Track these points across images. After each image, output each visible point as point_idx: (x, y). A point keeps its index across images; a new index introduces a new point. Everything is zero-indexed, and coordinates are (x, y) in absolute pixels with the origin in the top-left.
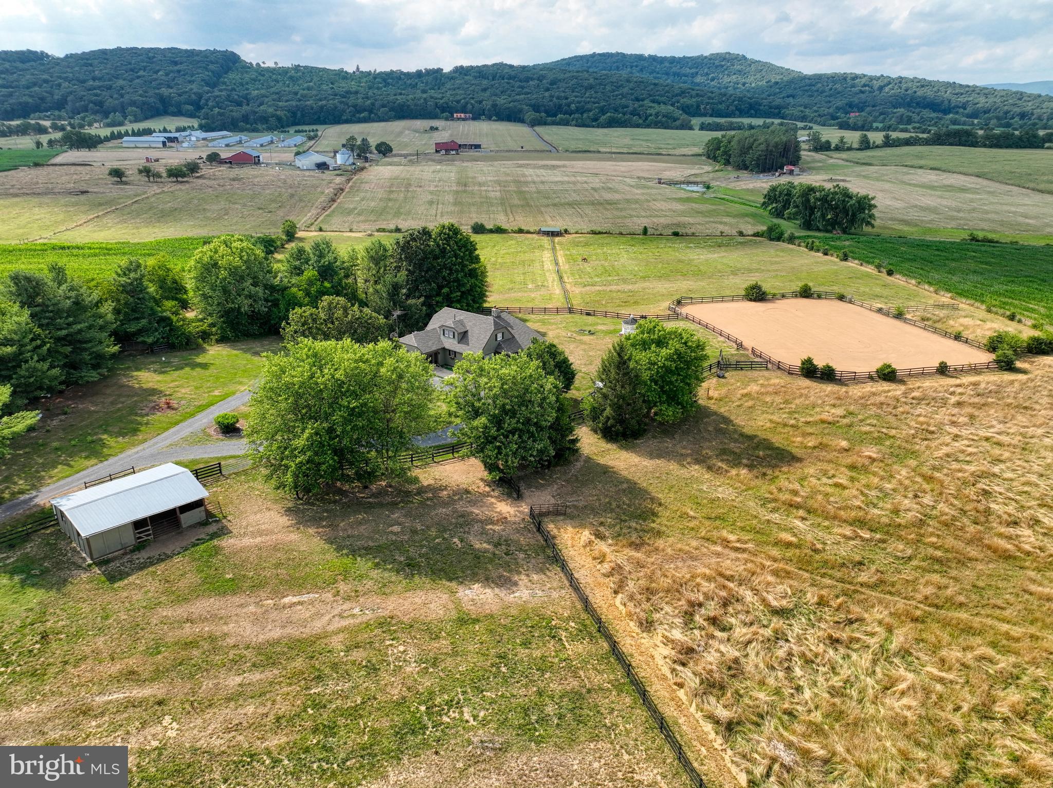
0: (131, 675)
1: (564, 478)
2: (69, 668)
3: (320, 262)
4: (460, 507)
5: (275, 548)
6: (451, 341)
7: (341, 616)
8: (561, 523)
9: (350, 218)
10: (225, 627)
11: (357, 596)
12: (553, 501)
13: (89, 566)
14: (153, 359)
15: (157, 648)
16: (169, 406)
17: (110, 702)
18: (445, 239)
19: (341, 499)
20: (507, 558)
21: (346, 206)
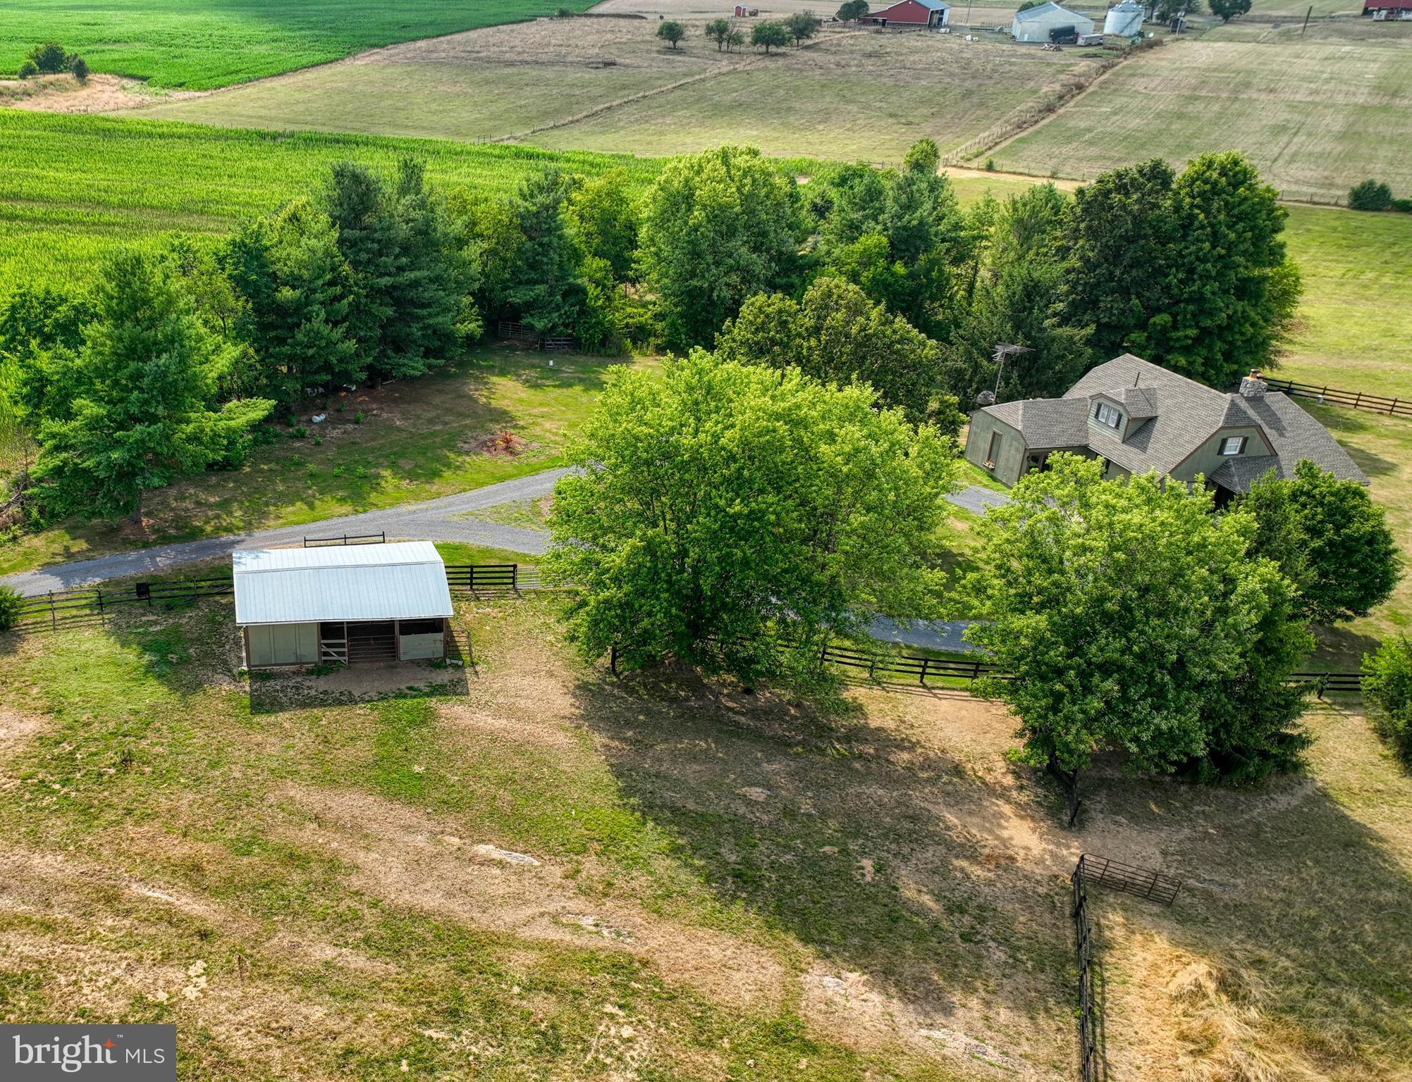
0: (192, 873)
1: (1221, 819)
2: (129, 823)
3: (900, 218)
4: (919, 798)
5: (519, 749)
6: (1108, 433)
7: (555, 919)
8: (1146, 922)
9: (1066, 150)
10: (362, 854)
11: (606, 895)
12: (1156, 862)
13: (242, 674)
14: (536, 361)
15: (250, 844)
16: (509, 449)
17: (145, 900)
18: (1202, 194)
19: (687, 699)
20: (962, 947)
21: (1071, 124)
